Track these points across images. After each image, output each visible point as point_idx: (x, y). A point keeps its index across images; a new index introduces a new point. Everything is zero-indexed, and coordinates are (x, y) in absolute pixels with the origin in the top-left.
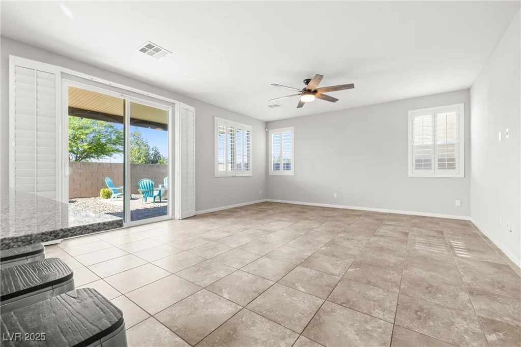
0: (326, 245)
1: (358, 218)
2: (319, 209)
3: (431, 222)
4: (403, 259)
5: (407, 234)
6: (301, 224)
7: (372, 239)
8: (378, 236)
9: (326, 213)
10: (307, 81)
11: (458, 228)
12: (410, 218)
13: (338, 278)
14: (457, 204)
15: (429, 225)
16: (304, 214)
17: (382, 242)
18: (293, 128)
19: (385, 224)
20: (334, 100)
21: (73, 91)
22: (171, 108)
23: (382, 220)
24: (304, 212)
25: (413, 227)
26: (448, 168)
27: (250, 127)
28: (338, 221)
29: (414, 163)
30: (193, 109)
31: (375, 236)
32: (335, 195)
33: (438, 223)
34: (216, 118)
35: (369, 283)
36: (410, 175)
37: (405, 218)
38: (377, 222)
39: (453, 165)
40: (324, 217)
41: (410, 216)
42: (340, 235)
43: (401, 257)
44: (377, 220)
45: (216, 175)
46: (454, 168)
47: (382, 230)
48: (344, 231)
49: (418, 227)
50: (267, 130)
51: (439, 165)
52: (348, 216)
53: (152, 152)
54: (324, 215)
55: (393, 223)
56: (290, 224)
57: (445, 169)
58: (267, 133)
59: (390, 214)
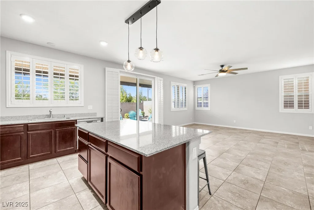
0: (234, 145)
1: (249, 134)
2: (226, 128)
3: (293, 138)
4: (274, 153)
5: (277, 143)
6: (218, 136)
7: (258, 144)
8: (261, 143)
9: (230, 131)
10: (222, 66)
11: (309, 141)
12: (280, 135)
13: (244, 158)
14: (310, 129)
15: (292, 139)
16: (218, 131)
17: (263, 146)
18: (210, 85)
19: (265, 138)
20: (236, 73)
21: (121, 77)
22: (153, 80)
23: (264, 135)
24: (218, 130)
25: (281, 140)
26: (304, 108)
27: (186, 85)
28: (238, 135)
29: (283, 105)
30: (162, 79)
31: (260, 143)
32: (235, 121)
33: (297, 138)
34: (171, 82)
35: (257, 160)
36: (280, 111)
37: (277, 135)
38: (260, 137)
39: (308, 106)
40: (229, 133)
41: (280, 134)
42: (241, 142)
43: (273, 152)
44: (261, 135)
45: (171, 111)
46: (309, 108)
47: (263, 141)
48: (243, 140)
49: (284, 140)
50: (194, 85)
51: (299, 106)
52: (243, 133)
53: (128, 96)
54: (230, 132)
55: (270, 137)
56: (213, 135)
57: (303, 108)
58: (194, 87)
59: (268, 133)
